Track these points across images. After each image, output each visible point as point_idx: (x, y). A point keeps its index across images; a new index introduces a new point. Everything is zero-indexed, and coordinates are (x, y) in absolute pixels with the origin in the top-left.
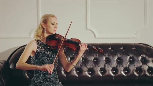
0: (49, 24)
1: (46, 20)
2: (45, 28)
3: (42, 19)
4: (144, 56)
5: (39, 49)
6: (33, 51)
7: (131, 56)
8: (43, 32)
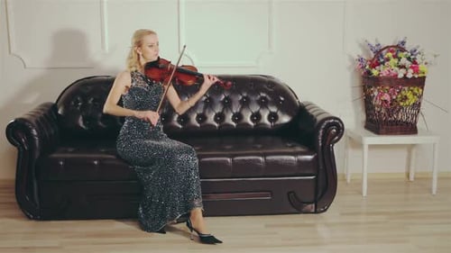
0: (145, 47)
1: (139, 42)
2: (141, 53)
3: (134, 41)
4: (264, 95)
5: (134, 84)
6: (127, 87)
7: (245, 95)
8: (139, 59)
